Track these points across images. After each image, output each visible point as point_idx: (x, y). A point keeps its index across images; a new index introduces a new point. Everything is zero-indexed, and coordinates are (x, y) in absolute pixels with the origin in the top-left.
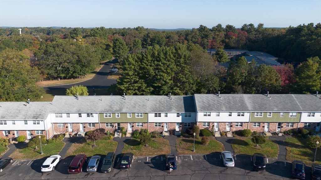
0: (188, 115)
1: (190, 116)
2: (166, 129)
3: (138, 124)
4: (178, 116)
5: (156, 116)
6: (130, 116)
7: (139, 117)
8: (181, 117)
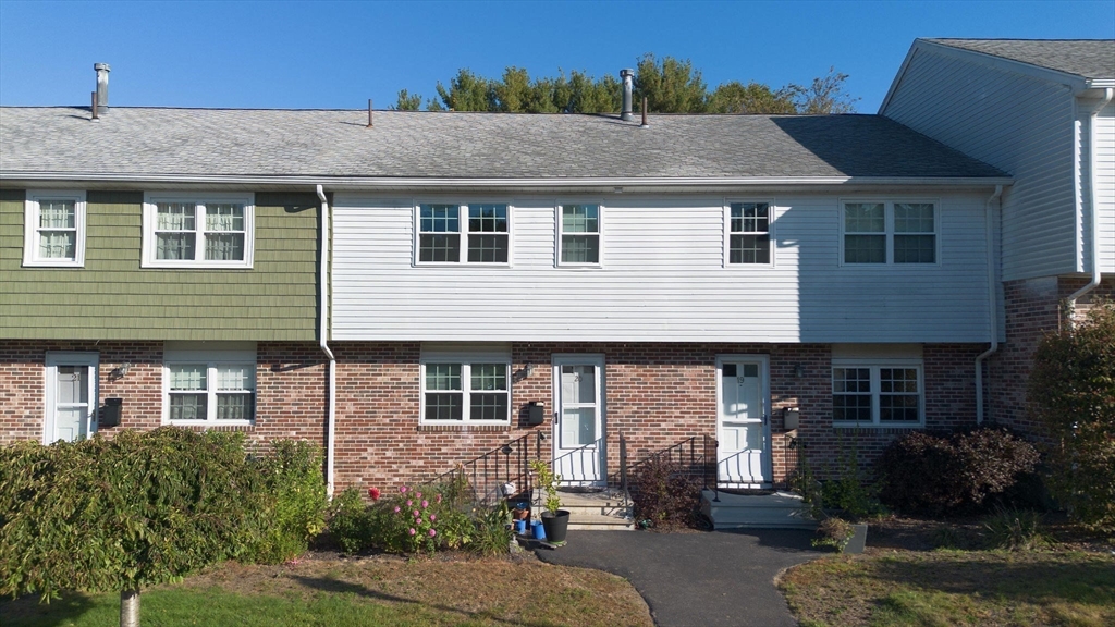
0: (890, 231)
1: (918, 248)
2: (574, 461)
3: (188, 382)
4: (749, 248)
5: (437, 248)
6: (71, 253)
7: (200, 260)
8: (785, 259)
